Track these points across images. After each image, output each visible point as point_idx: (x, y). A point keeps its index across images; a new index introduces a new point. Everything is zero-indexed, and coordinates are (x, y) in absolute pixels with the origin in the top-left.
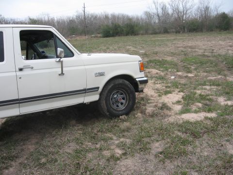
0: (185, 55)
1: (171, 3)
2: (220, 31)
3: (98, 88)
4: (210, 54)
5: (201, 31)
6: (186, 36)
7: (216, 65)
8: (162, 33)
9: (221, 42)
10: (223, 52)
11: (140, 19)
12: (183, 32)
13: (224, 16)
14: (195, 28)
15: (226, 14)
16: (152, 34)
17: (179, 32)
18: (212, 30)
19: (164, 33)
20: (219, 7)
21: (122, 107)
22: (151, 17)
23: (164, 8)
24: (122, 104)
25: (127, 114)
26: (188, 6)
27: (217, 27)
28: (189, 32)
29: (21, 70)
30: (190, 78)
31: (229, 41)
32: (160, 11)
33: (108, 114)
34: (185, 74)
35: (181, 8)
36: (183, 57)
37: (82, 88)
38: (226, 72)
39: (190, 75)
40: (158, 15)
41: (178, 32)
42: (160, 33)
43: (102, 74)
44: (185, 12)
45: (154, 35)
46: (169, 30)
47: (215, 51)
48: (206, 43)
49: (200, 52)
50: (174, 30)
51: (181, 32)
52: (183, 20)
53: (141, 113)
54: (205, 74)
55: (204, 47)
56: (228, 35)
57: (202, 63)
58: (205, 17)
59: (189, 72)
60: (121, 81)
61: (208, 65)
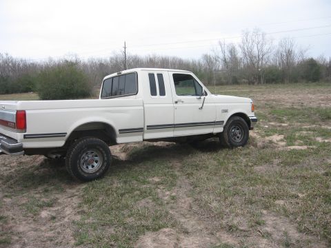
0: (272, 108)
1: (242, 45)
2: (307, 83)
3: (223, 122)
4: (299, 107)
5: (282, 82)
6: (263, 88)
7: (309, 117)
8: (231, 84)
9: (310, 96)
10: (314, 105)
11: (197, 64)
12: (258, 84)
13: (312, 64)
14: (274, 77)
15: (315, 61)
16: (217, 85)
17: (253, 83)
18: (296, 82)
19: (233, 83)
20: (305, 51)
21: (238, 140)
22: (212, 63)
23: (232, 51)
24: (238, 137)
25: (243, 146)
26: (265, 48)
27: (303, 78)
28: (267, 82)
29: (176, 102)
30: (284, 127)
31: (319, 95)
32: (228, 55)
33: (229, 144)
34: (278, 124)
35: (255, 51)
36: (270, 110)
37: (213, 121)
38: (320, 123)
39: (283, 125)
40: (225, 60)
41: (251, 83)
42: (227, 84)
43: (226, 111)
44: (261, 56)
45: (220, 87)
46: (239, 81)
47: (305, 104)
48: (292, 96)
49: (288, 105)
50: (246, 81)
51: (256, 83)
52: (258, 68)
53: (253, 145)
54: (299, 124)
55: (290, 101)
56: (318, 88)
57: (293, 115)
58: (287, 63)
59: (281, 122)
60: (238, 118)
61: (300, 116)
